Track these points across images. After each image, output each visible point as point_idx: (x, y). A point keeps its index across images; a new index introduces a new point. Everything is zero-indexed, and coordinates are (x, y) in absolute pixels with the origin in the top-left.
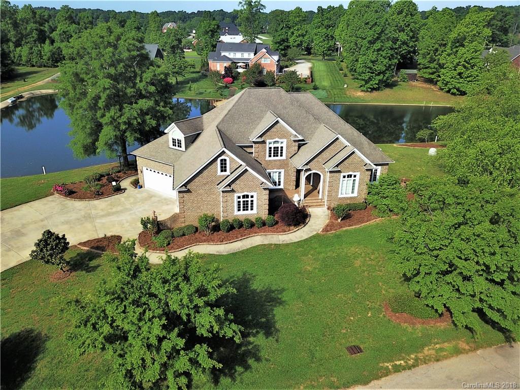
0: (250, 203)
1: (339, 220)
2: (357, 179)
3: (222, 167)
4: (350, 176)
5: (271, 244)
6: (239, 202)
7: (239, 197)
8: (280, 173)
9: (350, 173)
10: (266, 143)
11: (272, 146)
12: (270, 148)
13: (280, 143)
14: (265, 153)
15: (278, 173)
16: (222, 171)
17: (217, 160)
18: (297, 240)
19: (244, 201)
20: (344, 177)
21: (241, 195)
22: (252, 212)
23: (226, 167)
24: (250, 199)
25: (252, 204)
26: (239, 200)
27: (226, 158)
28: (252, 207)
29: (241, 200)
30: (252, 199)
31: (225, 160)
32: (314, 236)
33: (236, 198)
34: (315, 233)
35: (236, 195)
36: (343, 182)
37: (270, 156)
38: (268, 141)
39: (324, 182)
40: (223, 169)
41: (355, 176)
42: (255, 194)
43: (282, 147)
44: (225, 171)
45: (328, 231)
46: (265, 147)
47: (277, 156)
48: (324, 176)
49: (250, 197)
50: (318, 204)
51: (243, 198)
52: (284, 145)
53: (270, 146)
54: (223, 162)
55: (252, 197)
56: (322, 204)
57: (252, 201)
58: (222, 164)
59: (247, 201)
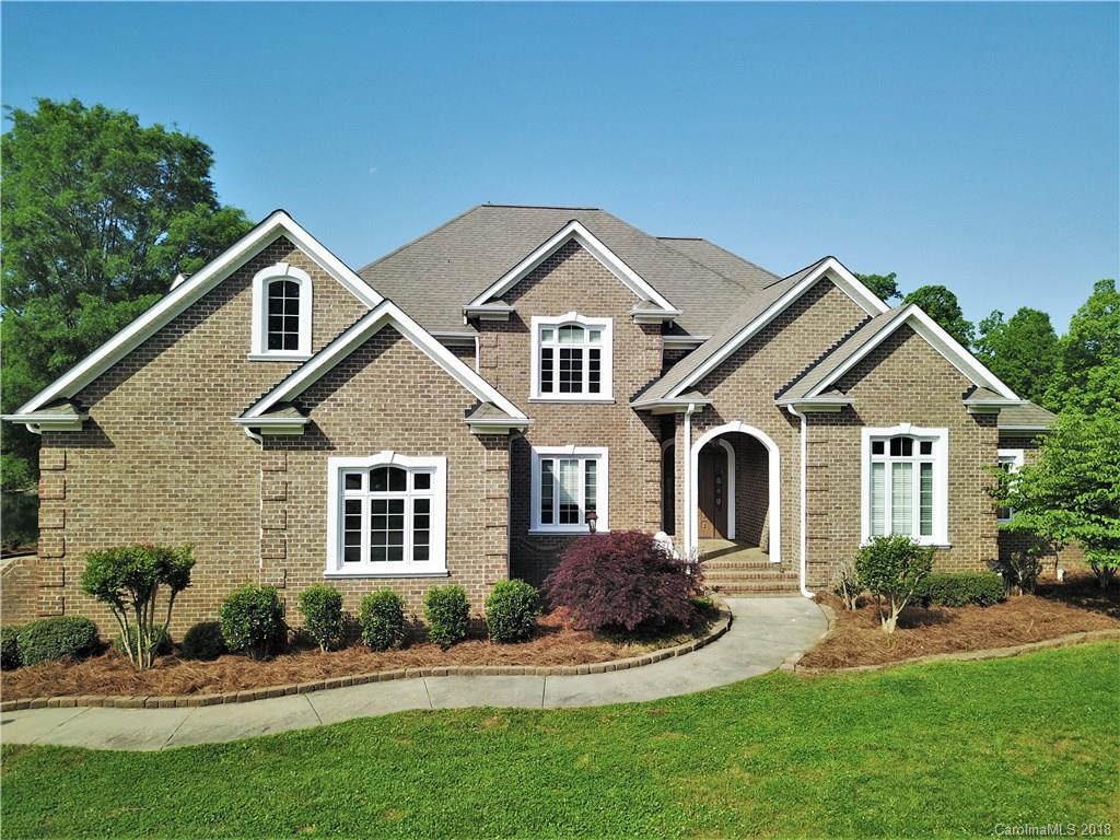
0: (409, 515)
1: (889, 625)
2: (940, 456)
3: (274, 324)
4: (901, 445)
5: (487, 712)
6: (353, 506)
7: (353, 481)
8: (591, 464)
9: (904, 429)
10: (526, 330)
11: (556, 344)
12: (547, 353)
13: (587, 333)
14: (526, 372)
15: (582, 463)
16: (274, 343)
17: (250, 283)
18: (652, 696)
19: (377, 506)
20: (877, 448)
21: (364, 463)
22: (421, 567)
23: (293, 324)
24: (410, 495)
25: (422, 522)
26: (352, 494)
27: (297, 274)
28: (422, 536)
29: (365, 495)
30: (422, 494)
31: (293, 288)
32: (758, 683)
33: (333, 482)
34: (766, 670)
35: (335, 464)
36: (872, 474)
37: (547, 387)
38: (535, 322)
39: (787, 480)
40: (282, 330)
41: (926, 448)
42: (437, 465)
43: (595, 354)
44: (292, 343)
45: (835, 663)
46: (527, 345)
47: (578, 388)
48: (784, 452)
49: (410, 480)
50: (767, 584)
51: (372, 488)
52: (605, 344)
53: (546, 344)
54: (283, 298)
55: (423, 481)
56: (785, 583)
57: (422, 506)
58: (274, 306)
59: (398, 505)
